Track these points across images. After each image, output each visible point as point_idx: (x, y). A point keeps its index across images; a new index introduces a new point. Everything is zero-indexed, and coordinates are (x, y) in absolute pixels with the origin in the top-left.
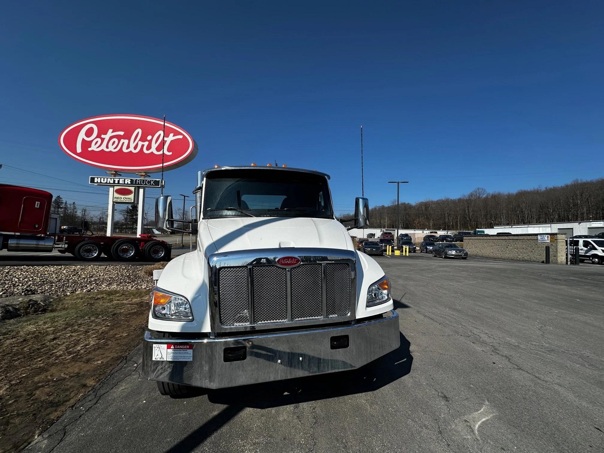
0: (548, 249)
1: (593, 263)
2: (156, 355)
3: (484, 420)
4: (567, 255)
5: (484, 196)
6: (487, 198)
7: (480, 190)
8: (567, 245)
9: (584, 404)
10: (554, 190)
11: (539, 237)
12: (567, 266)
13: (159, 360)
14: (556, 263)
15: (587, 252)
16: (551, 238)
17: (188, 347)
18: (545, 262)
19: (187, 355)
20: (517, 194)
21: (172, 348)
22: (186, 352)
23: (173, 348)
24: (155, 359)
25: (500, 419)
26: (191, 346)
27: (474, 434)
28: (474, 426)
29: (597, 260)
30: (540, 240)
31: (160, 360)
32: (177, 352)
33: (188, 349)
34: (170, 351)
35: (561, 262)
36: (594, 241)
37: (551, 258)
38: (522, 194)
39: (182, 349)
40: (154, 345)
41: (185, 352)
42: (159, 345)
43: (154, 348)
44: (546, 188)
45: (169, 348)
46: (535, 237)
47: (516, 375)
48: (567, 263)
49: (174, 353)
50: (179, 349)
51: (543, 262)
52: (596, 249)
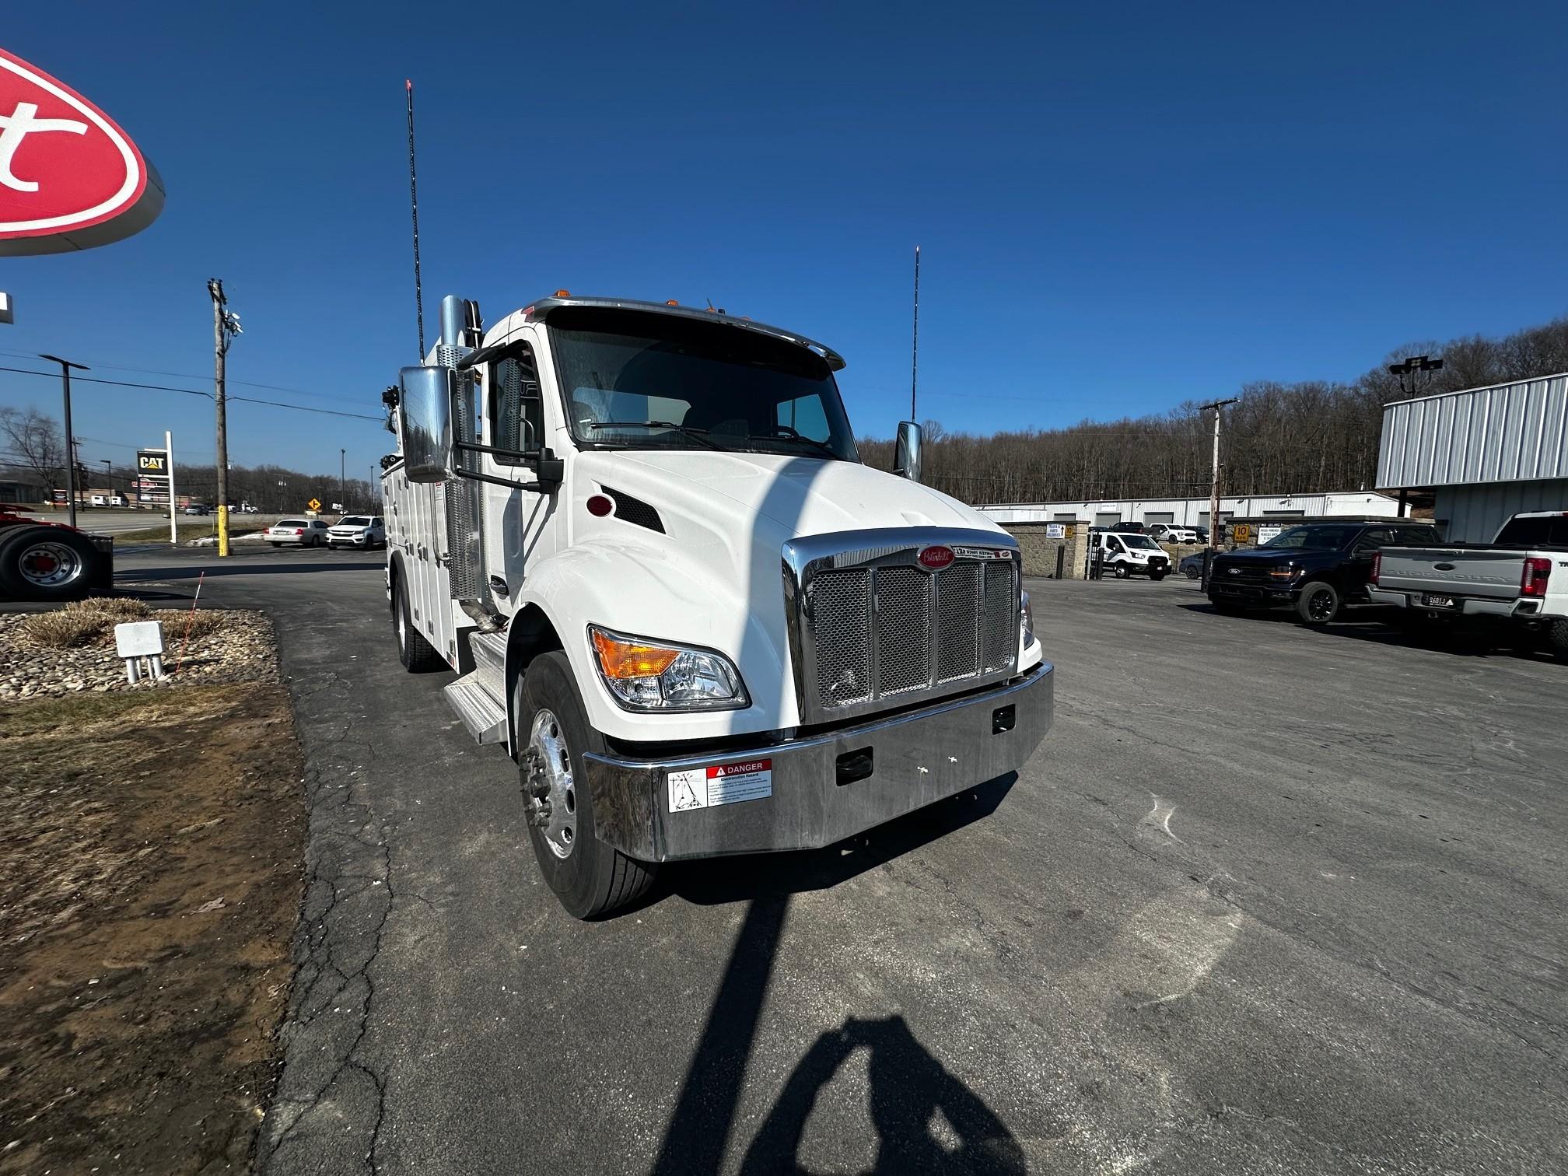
0: (1061, 550)
1: (1118, 576)
2: (678, 796)
3: (1168, 817)
4: (1087, 561)
5: (938, 440)
6: (941, 445)
7: (932, 427)
8: (1088, 545)
9: (1255, 772)
10: (1051, 436)
11: (1048, 528)
12: (1085, 582)
13: (686, 808)
14: (1071, 577)
15: (1111, 556)
16: (1068, 530)
17: (760, 765)
18: (1055, 575)
19: (760, 785)
20: (994, 441)
21: (719, 774)
22: (756, 777)
23: (723, 773)
24: (678, 807)
25: (1183, 811)
26: (767, 764)
27: (1171, 838)
28: (1163, 828)
29: (1123, 570)
30: (1049, 535)
31: (690, 808)
32: (731, 781)
33: (760, 770)
34: (715, 782)
35: (1078, 575)
36: (1122, 537)
37: (1065, 568)
38: (1002, 441)
39: (746, 772)
40: (671, 776)
41: (752, 778)
42: (686, 772)
43: (670, 783)
44: (1040, 432)
45: (711, 775)
46: (1040, 529)
47: (1158, 751)
48: (1085, 578)
49: (725, 787)
50: (737, 773)
51: (1050, 576)
52: (1123, 551)
